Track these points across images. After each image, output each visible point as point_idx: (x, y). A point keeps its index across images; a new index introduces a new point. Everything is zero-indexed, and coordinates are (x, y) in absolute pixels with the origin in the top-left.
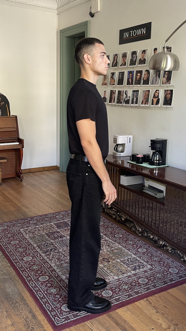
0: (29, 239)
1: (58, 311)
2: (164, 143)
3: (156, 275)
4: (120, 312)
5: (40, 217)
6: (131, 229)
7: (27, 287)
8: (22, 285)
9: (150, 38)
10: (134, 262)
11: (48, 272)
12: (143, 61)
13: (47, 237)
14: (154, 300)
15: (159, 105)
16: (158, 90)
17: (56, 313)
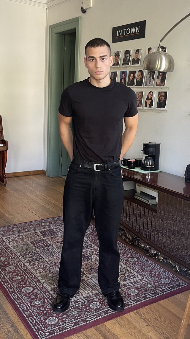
0: (12, 248)
1: (42, 325)
2: (157, 147)
3: (147, 286)
4: (109, 325)
5: (25, 224)
6: (121, 237)
7: (9, 299)
8: (4, 297)
9: (144, 37)
10: (124, 272)
11: (32, 283)
12: (136, 61)
13: (32, 246)
14: (144, 312)
15: (153, 108)
16: (152, 92)
17: (40, 327)
